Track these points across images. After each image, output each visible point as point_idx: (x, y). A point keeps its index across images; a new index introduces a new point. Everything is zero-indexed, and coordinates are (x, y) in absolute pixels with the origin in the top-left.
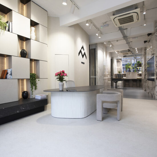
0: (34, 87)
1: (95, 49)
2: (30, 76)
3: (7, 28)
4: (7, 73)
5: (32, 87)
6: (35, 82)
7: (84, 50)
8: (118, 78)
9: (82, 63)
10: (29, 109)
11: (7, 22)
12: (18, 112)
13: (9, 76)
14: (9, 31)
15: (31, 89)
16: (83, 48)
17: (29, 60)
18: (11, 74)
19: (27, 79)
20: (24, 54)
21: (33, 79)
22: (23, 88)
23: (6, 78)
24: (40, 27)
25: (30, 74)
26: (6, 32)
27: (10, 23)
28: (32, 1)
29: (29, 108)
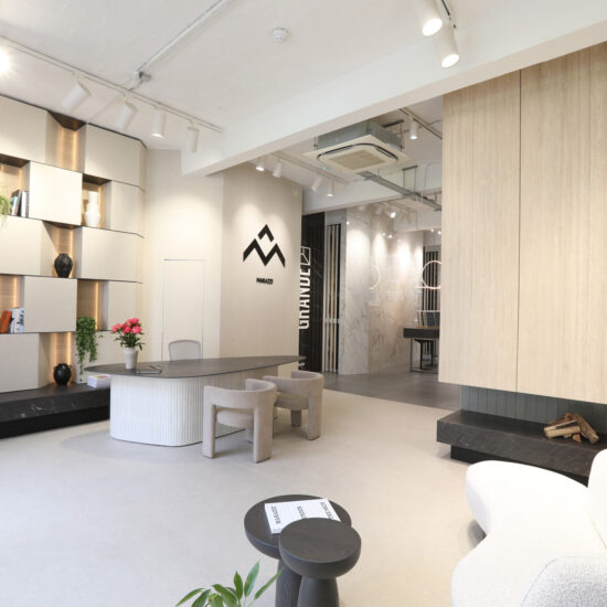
0: (88, 355)
1: (340, 225)
2: (78, 325)
3: (14, 208)
4: (11, 319)
5: (82, 354)
6: (92, 340)
7: (271, 238)
9: (259, 280)
10: (56, 412)
11: (16, 194)
12: (23, 416)
13: (15, 326)
14: (19, 214)
15: (77, 358)
17: (76, 281)
18: (21, 322)
19: (73, 333)
20: (63, 268)
21: (86, 332)
22: (62, 355)
23: (8, 332)
24: (114, 187)
25: (78, 318)
26: (12, 220)
27: (24, 195)
28: (91, 124)
29: (54, 410)
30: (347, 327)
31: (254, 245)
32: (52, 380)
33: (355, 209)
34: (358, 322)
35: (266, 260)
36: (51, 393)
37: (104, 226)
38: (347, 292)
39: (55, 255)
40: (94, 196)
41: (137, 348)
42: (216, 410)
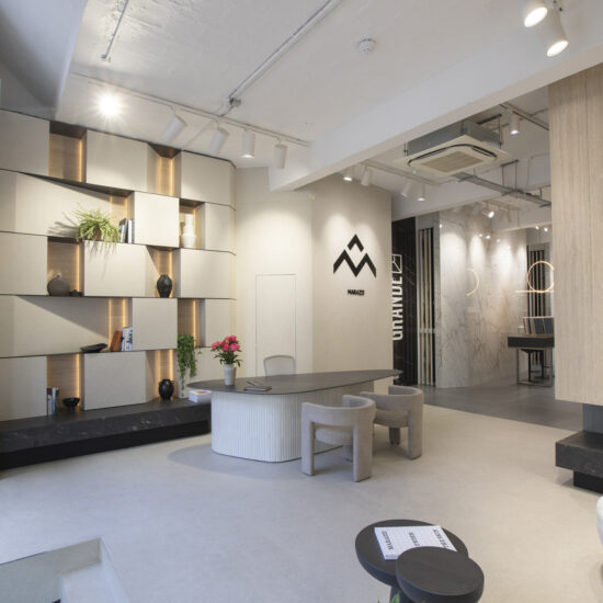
0: (188, 371)
1: (432, 229)
2: (179, 342)
3: (122, 236)
4: (122, 339)
5: (183, 370)
6: (192, 356)
8: (534, 335)
9: (352, 292)
10: (163, 425)
11: (123, 222)
12: (135, 429)
13: (125, 345)
14: (126, 241)
15: (179, 374)
16: (355, 241)
17: (175, 301)
18: (130, 341)
19: (175, 350)
20: (164, 288)
21: (186, 350)
22: (165, 371)
23: (120, 350)
25: (179, 336)
26: (121, 246)
27: (130, 222)
28: (185, 151)
29: (161, 423)
30: (444, 337)
31: (344, 256)
32: (157, 394)
33: (448, 211)
34: (456, 332)
35: (356, 271)
36: (157, 408)
37: (200, 246)
38: (443, 300)
39: (157, 277)
40: (190, 218)
41: (235, 365)
42: (314, 427)
